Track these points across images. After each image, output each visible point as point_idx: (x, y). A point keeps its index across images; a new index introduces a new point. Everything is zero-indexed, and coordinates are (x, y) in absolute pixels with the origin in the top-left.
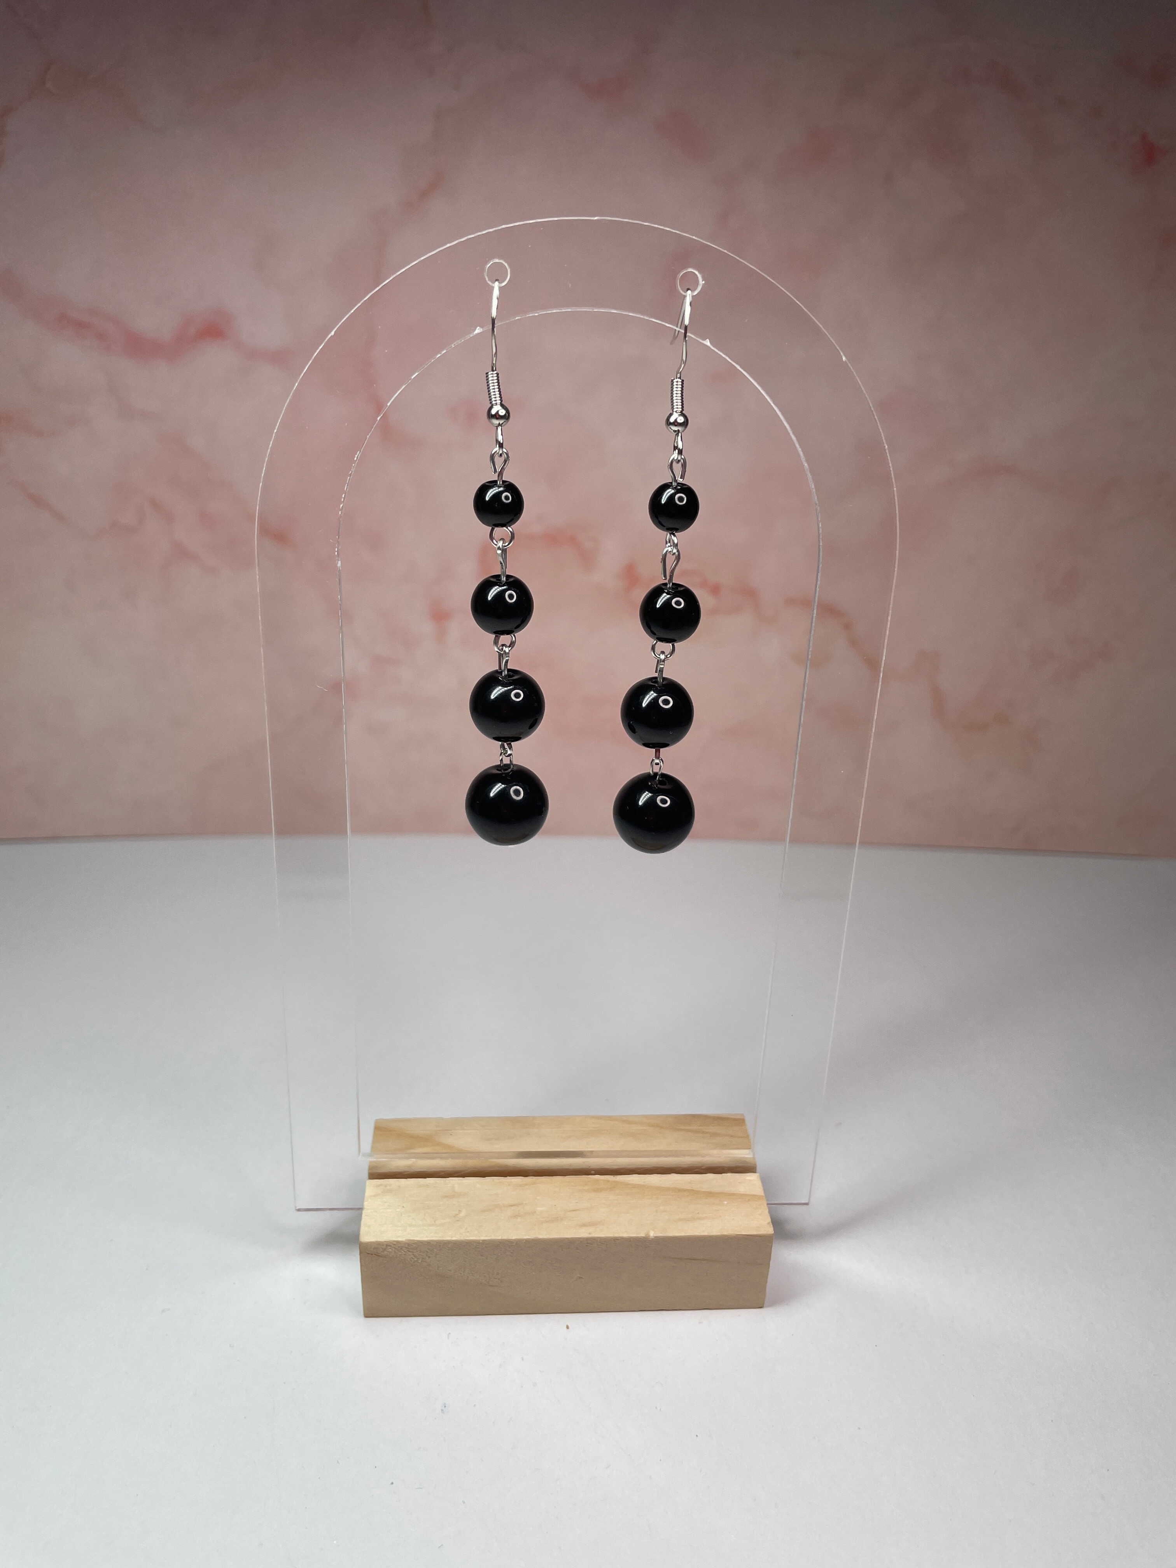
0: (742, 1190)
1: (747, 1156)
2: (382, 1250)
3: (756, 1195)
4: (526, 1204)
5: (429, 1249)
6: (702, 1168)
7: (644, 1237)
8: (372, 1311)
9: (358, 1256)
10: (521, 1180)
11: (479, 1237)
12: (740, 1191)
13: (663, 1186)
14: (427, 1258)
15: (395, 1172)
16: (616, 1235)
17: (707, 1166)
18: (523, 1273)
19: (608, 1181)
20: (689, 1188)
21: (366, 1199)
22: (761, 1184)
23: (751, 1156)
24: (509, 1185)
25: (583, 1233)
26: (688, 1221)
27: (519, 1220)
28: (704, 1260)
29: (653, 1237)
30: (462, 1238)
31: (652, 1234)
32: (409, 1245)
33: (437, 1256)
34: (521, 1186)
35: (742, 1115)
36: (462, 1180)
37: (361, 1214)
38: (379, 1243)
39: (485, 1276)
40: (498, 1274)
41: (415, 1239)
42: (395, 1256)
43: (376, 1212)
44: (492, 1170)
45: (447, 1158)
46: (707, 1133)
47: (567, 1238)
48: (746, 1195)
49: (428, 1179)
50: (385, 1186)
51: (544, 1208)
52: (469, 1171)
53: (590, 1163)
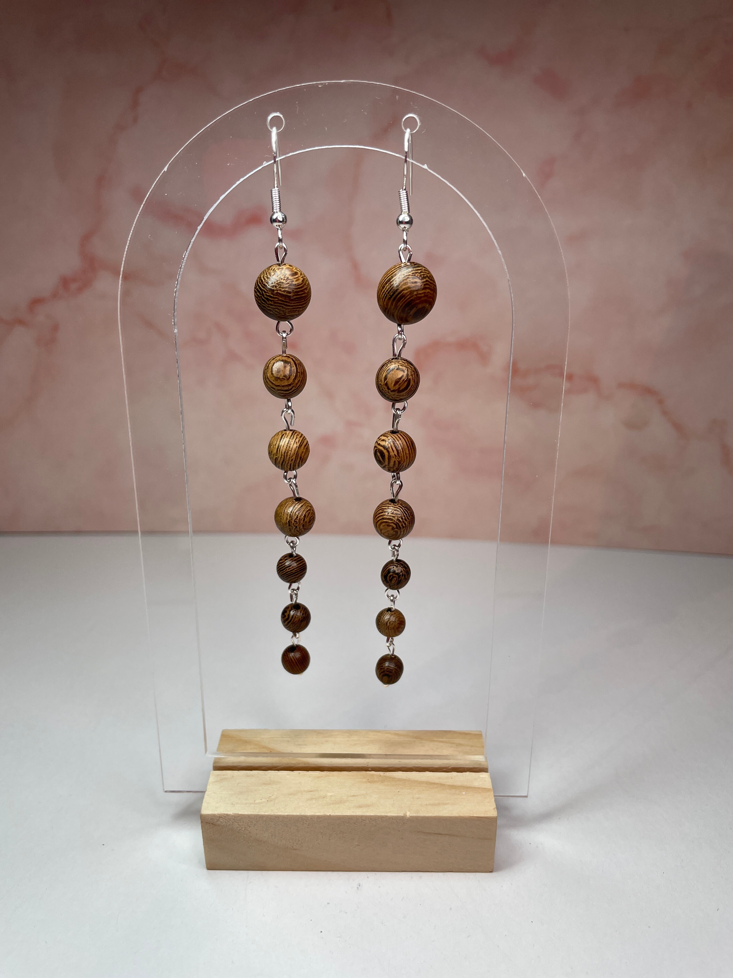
0: (476, 784)
1: (481, 760)
2: (216, 820)
3: (486, 788)
4: (320, 790)
5: (249, 821)
6: (449, 768)
7: (402, 816)
8: (212, 866)
9: (201, 824)
10: (318, 773)
11: (285, 813)
12: (475, 785)
13: (419, 780)
14: (249, 827)
15: (231, 766)
16: (383, 814)
17: (452, 767)
18: (317, 840)
19: (380, 776)
20: (438, 782)
21: (208, 784)
22: (490, 780)
23: (484, 760)
24: (310, 777)
25: (359, 812)
26: (435, 805)
27: (314, 802)
28: (446, 835)
29: (409, 817)
30: (272, 814)
31: (408, 814)
32: (235, 817)
33: (256, 826)
34: (318, 777)
35: (480, 731)
36: (277, 772)
37: (204, 794)
38: (214, 815)
39: (290, 842)
40: (299, 840)
41: (239, 813)
42: (226, 825)
43: (215, 793)
44: (299, 766)
45: (267, 757)
46: (454, 743)
47: (347, 816)
48: (479, 788)
49: (253, 771)
50: (223, 776)
51: (333, 794)
52: (282, 766)
53: (368, 762)
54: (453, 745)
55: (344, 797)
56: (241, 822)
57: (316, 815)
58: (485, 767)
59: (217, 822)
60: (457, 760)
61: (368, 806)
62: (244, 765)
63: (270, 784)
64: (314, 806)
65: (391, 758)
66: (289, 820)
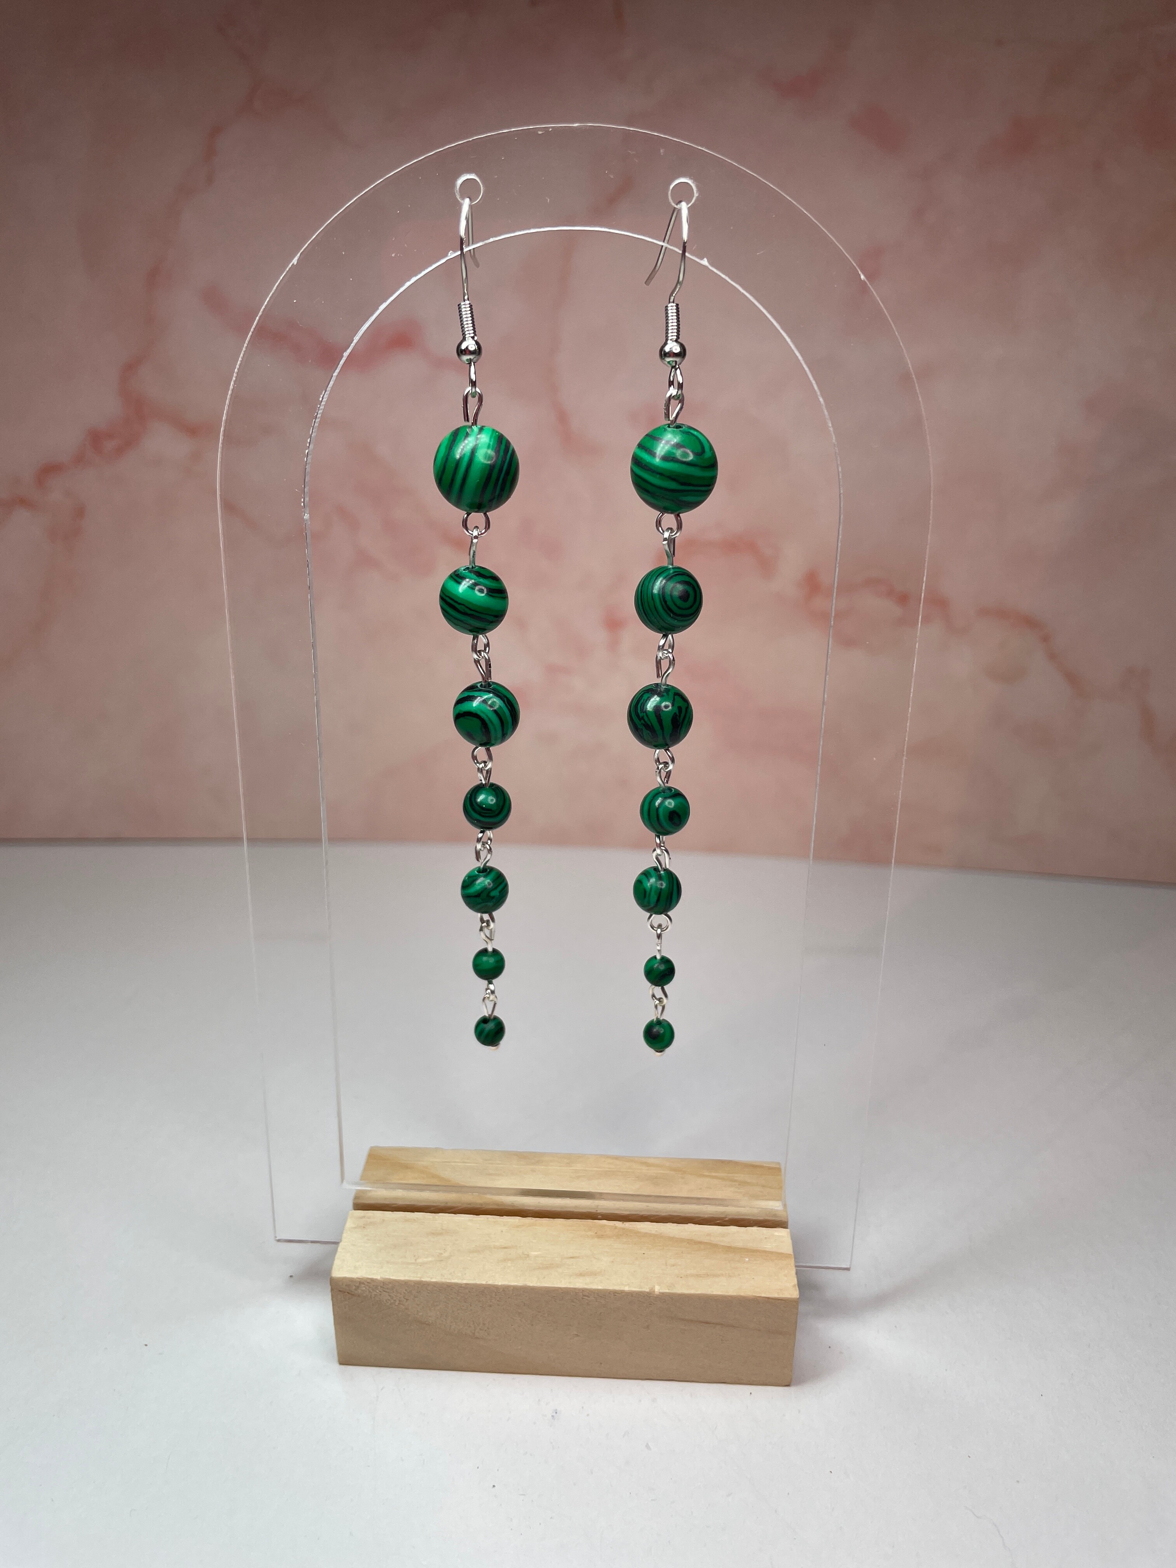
0: (768, 1246)
1: (777, 1208)
2: (354, 1287)
3: (782, 1254)
4: (520, 1247)
5: (406, 1290)
6: (727, 1219)
7: (647, 1292)
8: (346, 1360)
9: (330, 1293)
10: (517, 1220)
11: (463, 1280)
12: (766, 1248)
13: (677, 1236)
14: (405, 1300)
15: (381, 1204)
16: (617, 1288)
17: (730, 1217)
18: (512, 1325)
19: (616, 1228)
20: (707, 1241)
21: (345, 1231)
22: (790, 1241)
23: (782, 1208)
24: (504, 1225)
26: (701, 1277)
27: (509, 1264)
28: (717, 1324)
29: (658, 1293)
31: (658, 1289)
32: (384, 1285)
33: (416, 1299)
35: (779, 1164)
36: (454, 1216)
37: (338, 1247)
38: (352, 1280)
39: (470, 1327)
43: (354, 1245)
44: (488, 1207)
45: (438, 1191)
47: (560, 1288)
48: (771, 1253)
49: (416, 1213)
50: (369, 1219)
51: (539, 1253)
52: (462, 1207)
53: (598, 1206)
54: (734, 1183)
55: (557, 1259)
56: (394, 1292)
57: (512, 1286)
58: (783, 1219)
59: (356, 1290)
60: (738, 1207)
61: (593, 1274)
62: (400, 1203)
63: (441, 1234)
64: (508, 1271)
65: (633, 1201)
66: (469, 1292)
